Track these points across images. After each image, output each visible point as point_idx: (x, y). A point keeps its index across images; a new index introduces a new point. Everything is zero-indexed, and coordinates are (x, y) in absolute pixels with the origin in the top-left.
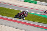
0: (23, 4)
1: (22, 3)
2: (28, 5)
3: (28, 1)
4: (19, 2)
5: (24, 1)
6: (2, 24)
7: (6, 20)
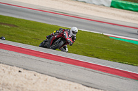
0: (109, 13)
1: (104, 12)
2: (123, 17)
3: (124, 7)
4: (98, 8)
5: (111, 6)
6: (47, 73)
7: (58, 63)
